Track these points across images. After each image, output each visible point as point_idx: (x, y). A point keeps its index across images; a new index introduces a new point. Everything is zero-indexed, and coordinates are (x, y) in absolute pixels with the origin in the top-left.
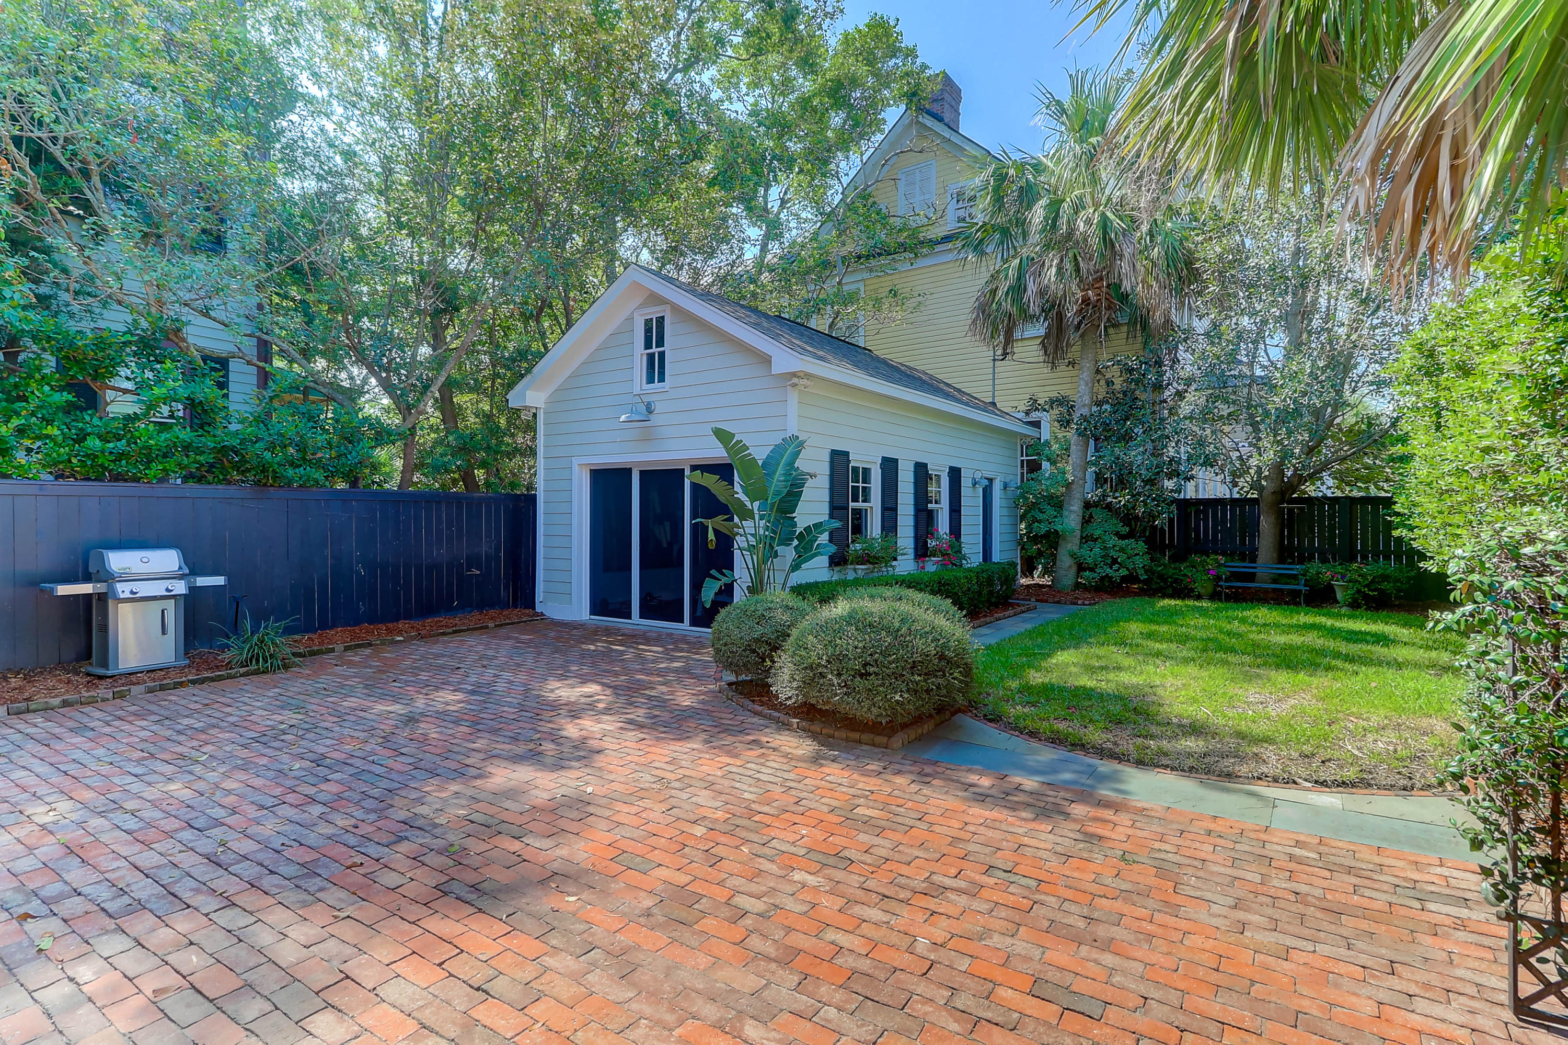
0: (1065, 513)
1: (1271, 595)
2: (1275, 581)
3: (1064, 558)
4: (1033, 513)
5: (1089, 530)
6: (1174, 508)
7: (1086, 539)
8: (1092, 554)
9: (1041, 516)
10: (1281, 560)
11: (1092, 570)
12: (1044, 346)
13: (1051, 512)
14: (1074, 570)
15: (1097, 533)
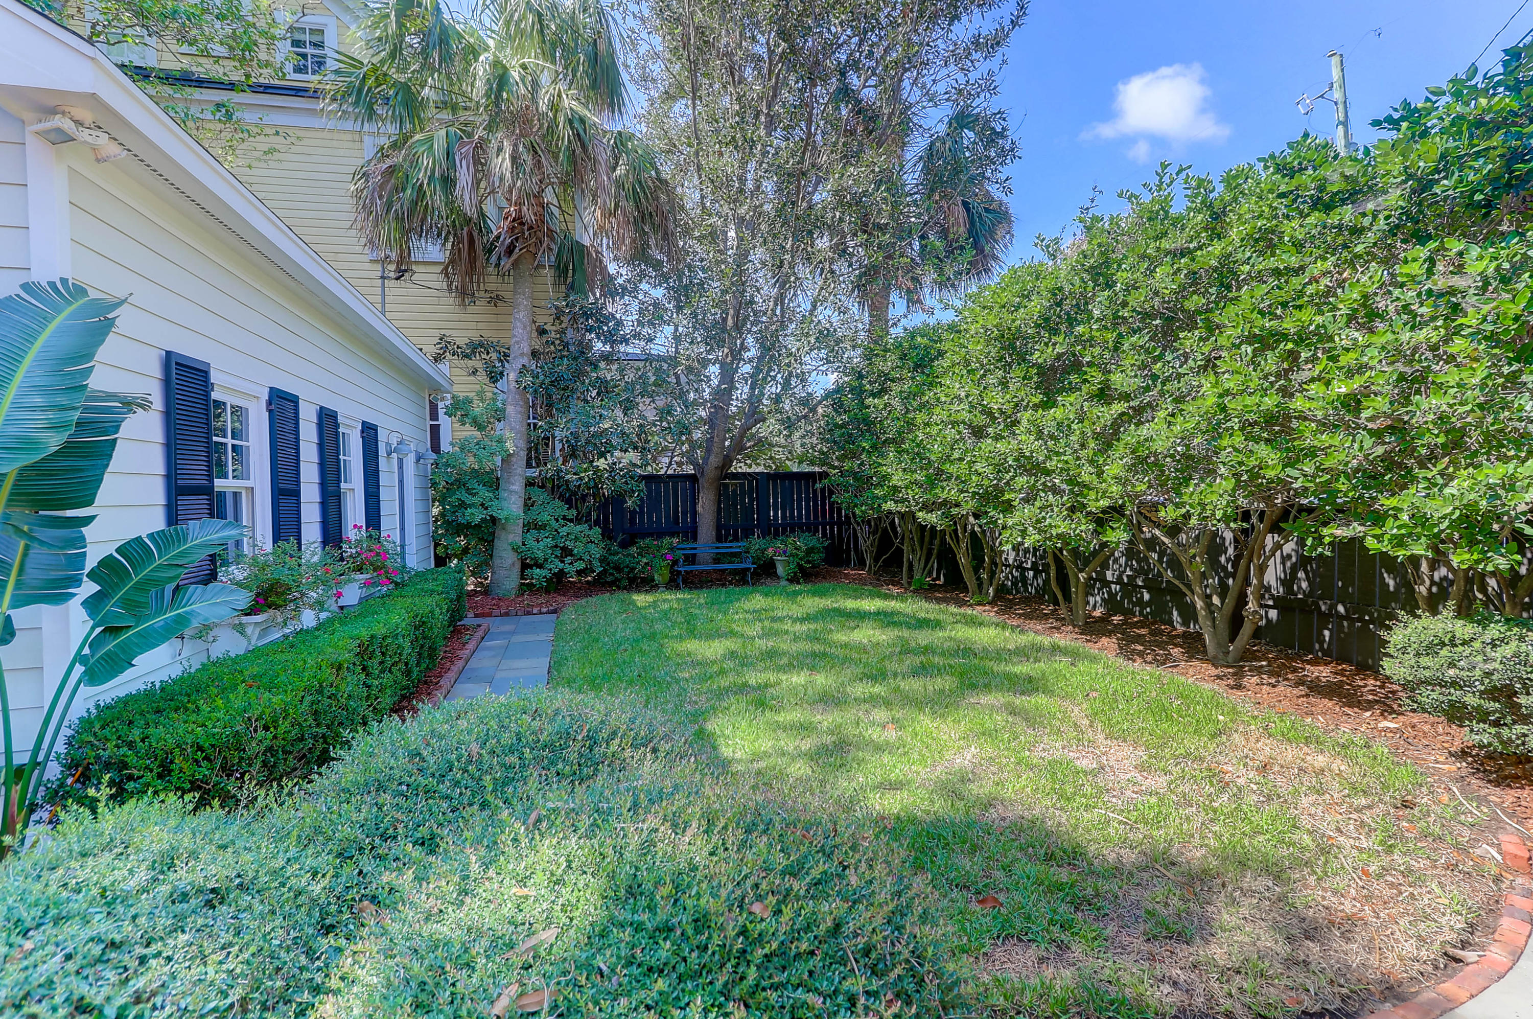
0: (503, 494)
1: (714, 576)
2: (717, 560)
3: (504, 554)
4: (458, 495)
5: (533, 515)
6: (643, 485)
7: (530, 526)
8: (540, 547)
9: (469, 500)
10: (719, 539)
11: (540, 566)
12: (447, 275)
13: (484, 493)
14: (518, 566)
15: (545, 517)
